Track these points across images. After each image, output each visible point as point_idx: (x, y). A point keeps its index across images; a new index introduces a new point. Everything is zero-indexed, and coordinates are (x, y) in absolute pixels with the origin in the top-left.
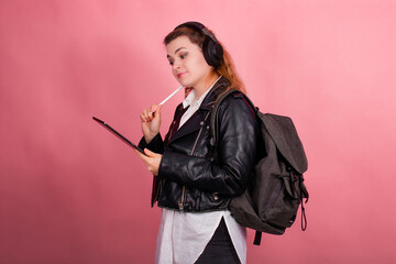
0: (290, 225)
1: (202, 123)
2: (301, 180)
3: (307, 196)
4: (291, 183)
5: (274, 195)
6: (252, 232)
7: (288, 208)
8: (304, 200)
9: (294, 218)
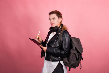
0: (78, 66)
1: (56, 38)
2: (81, 55)
3: (82, 59)
4: (78, 56)
5: (74, 58)
6: (68, 68)
7: (77, 62)
8: (81, 60)
9: (79, 65)
